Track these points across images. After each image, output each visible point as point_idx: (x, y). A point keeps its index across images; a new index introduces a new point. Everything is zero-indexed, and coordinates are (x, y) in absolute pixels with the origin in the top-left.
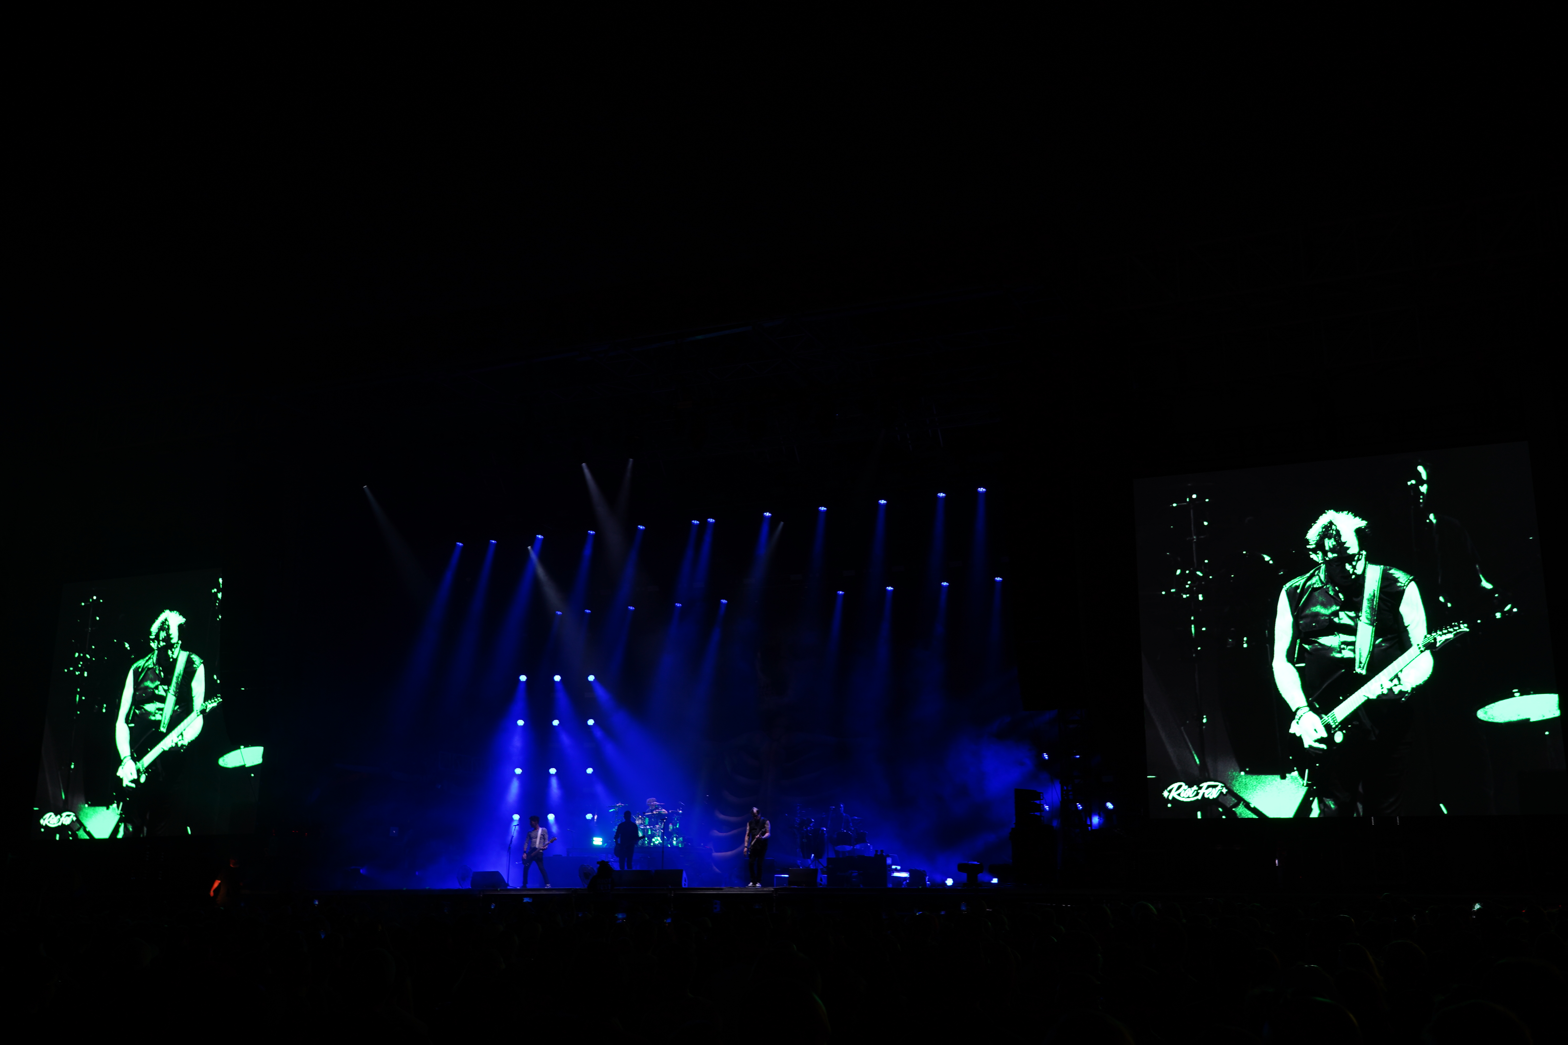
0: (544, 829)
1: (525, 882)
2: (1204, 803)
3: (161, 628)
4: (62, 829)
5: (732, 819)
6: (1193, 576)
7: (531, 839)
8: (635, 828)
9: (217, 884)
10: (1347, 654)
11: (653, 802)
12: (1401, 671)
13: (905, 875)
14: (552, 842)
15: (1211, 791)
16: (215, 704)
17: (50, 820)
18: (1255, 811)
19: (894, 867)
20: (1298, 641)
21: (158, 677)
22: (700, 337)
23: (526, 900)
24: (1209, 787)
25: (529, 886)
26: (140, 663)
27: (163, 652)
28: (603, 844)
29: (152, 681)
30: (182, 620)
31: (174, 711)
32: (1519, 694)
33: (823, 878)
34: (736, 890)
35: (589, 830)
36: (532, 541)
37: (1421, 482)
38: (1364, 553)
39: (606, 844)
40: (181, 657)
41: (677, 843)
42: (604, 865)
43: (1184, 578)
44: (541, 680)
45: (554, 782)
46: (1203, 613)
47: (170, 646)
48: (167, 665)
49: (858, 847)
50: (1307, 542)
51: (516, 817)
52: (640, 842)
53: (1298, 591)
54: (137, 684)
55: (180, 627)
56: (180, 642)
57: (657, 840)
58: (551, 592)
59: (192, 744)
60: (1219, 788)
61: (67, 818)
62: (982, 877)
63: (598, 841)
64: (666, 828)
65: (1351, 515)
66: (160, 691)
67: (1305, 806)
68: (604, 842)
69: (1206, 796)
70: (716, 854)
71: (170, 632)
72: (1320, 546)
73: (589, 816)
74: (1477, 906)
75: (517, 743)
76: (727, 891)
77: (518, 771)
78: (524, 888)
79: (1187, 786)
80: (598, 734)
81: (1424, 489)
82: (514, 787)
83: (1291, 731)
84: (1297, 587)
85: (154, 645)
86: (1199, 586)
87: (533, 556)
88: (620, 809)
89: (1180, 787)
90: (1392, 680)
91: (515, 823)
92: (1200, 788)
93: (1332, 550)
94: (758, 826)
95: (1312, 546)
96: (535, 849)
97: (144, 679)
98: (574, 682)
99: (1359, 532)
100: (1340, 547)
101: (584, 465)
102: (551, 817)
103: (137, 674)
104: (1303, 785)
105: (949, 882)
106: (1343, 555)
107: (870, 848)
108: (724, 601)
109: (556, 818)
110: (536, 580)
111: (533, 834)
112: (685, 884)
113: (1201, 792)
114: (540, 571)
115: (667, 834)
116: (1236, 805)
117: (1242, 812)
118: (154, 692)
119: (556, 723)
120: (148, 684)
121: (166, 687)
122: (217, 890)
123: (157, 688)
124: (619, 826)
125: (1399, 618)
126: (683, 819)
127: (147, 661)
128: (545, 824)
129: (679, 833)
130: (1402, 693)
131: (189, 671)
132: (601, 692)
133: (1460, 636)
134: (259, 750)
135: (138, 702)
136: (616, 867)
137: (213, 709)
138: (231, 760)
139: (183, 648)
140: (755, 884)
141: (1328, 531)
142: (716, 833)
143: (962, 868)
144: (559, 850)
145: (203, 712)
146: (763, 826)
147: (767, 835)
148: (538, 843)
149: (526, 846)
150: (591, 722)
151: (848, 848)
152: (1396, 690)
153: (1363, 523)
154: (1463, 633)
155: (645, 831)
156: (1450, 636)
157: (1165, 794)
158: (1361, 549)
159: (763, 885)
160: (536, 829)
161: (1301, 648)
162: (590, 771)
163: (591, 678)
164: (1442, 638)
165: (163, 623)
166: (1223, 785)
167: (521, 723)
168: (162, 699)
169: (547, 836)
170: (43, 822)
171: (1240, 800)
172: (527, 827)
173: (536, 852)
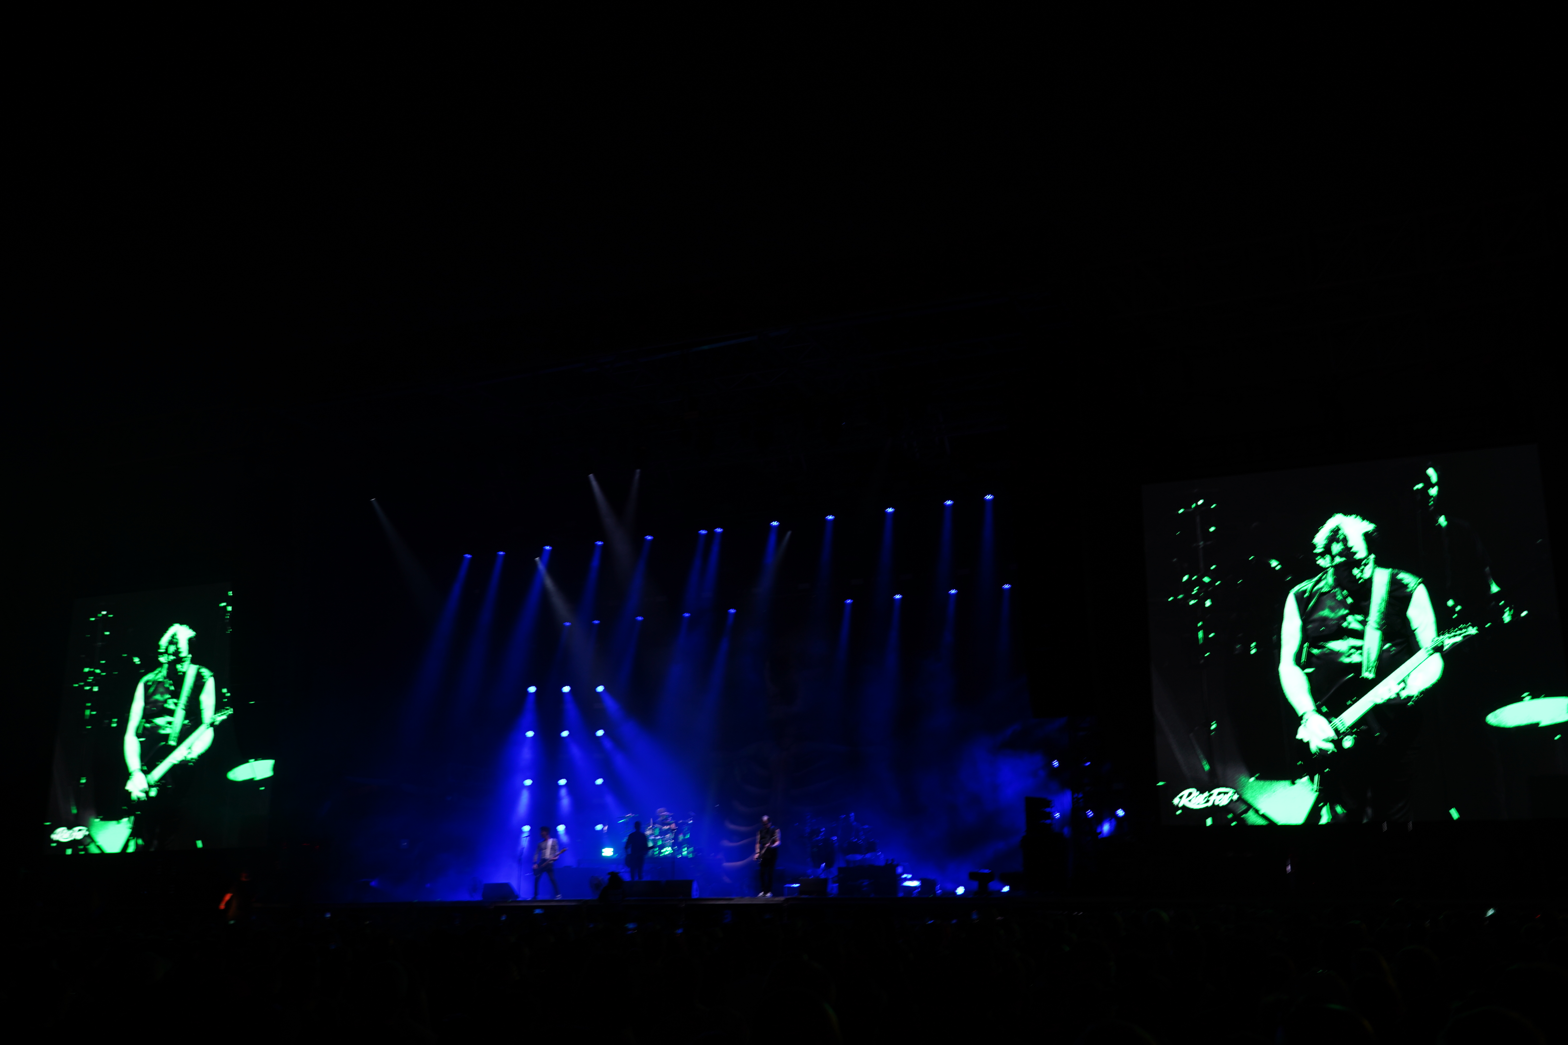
0: (555, 840)
1: (536, 892)
2: (1213, 810)
3: (172, 642)
4: (73, 844)
5: (743, 829)
6: (1199, 582)
7: (541, 850)
8: (645, 839)
9: (228, 897)
10: (1355, 658)
11: (663, 813)
12: (1408, 675)
13: (915, 883)
14: (563, 852)
15: (1222, 797)
16: (225, 717)
17: (62, 835)
18: (1264, 816)
19: (905, 876)
20: (1306, 645)
21: (167, 691)
22: (706, 347)
23: (537, 911)
24: (1219, 794)
25: (540, 897)
26: (150, 677)
27: (172, 665)
28: (614, 854)
29: (162, 694)
30: (191, 633)
31: (184, 725)
32: (1530, 697)
33: (833, 888)
34: (746, 900)
35: (600, 841)
36: (540, 552)
37: (1429, 484)
38: (1373, 556)
39: (617, 855)
40: (190, 670)
41: (688, 853)
42: (614, 876)
43: (1190, 584)
44: (549, 691)
45: (563, 792)
46: (1211, 619)
47: (179, 660)
48: (177, 679)
49: (868, 856)
50: (1314, 547)
51: (526, 828)
52: (651, 852)
53: (1306, 596)
54: (147, 697)
55: (191, 641)
56: (190, 656)
57: (668, 851)
58: (558, 602)
59: (202, 757)
60: (1230, 794)
61: (78, 833)
62: (992, 885)
63: (608, 852)
64: (676, 838)
65: (1359, 518)
66: (170, 705)
67: (1315, 813)
68: (615, 852)
69: (1216, 804)
70: (727, 865)
71: (179, 646)
72: (1327, 550)
73: (599, 827)
74: (1491, 912)
75: (526, 755)
76: (737, 901)
77: (528, 782)
78: (534, 900)
79: (1198, 792)
80: (608, 745)
81: (1433, 492)
82: (525, 799)
83: (1299, 737)
84: (1305, 592)
85: (163, 659)
86: (1207, 591)
87: (541, 567)
88: (631, 819)
89: (1190, 794)
90: (1399, 684)
91: (525, 835)
92: (1211, 795)
93: (1340, 554)
94: (768, 834)
95: (1319, 550)
96: (545, 860)
97: (154, 693)
98: (583, 692)
99: (1367, 536)
100: (1347, 552)
101: (591, 476)
102: (561, 828)
103: (147, 687)
104: (1313, 789)
105: (960, 890)
106: (1350, 561)
107: (880, 857)
108: (732, 611)
109: (567, 830)
110: (544, 592)
111: (543, 845)
112: (695, 894)
113: (1212, 799)
114: (549, 582)
115: (677, 845)
116: (1246, 811)
117: (1252, 819)
118: (163, 706)
119: (565, 734)
120: (158, 697)
121: (175, 700)
122: (228, 903)
123: (165, 702)
124: (630, 836)
125: (1406, 622)
126: (693, 829)
127: (157, 674)
128: (555, 835)
129: (689, 843)
130: (1409, 698)
131: (199, 683)
132: (610, 704)
133: (1468, 639)
134: (270, 763)
135: (148, 715)
136: (627, 877)
137: (223, 722)
138: (240, 774)
139: (193, 661)
140: (766, 893)
141: (1334, 536)
142: (726, 843)
143: (973, 876)
144: (570, 861)
145: (212, 725)
146: (772, 834)
147: (777, 843)
148: (548, 854)
149: (536, 857)
150: (600, 733)
151: (859, 857)
152: (1403, 695)
153: (1370, 527)
154: (1470, 636)
155: (655, 841)
156: (1459, 639)
157: (1176, 801)
158: (1370, 554)
159: (774, 895)
160: (545, 840)
161: (1309, 654)
162: (599, 781)
163: (600, 689)
164: (1449, 640)
165: (173, 637)
166: (1235, 791)
167: (530, 734)
168: (171, 713)
169: (557, 847)
170: (54, 837)
171: (1249, 807)
172: (537, 838)
173: (545, 863)
